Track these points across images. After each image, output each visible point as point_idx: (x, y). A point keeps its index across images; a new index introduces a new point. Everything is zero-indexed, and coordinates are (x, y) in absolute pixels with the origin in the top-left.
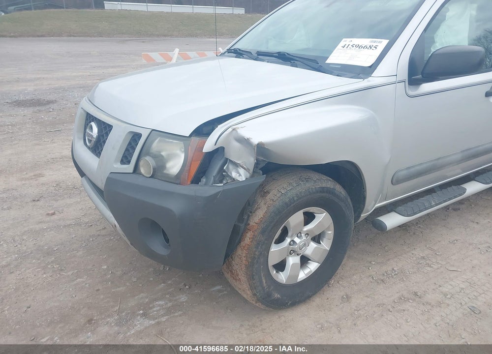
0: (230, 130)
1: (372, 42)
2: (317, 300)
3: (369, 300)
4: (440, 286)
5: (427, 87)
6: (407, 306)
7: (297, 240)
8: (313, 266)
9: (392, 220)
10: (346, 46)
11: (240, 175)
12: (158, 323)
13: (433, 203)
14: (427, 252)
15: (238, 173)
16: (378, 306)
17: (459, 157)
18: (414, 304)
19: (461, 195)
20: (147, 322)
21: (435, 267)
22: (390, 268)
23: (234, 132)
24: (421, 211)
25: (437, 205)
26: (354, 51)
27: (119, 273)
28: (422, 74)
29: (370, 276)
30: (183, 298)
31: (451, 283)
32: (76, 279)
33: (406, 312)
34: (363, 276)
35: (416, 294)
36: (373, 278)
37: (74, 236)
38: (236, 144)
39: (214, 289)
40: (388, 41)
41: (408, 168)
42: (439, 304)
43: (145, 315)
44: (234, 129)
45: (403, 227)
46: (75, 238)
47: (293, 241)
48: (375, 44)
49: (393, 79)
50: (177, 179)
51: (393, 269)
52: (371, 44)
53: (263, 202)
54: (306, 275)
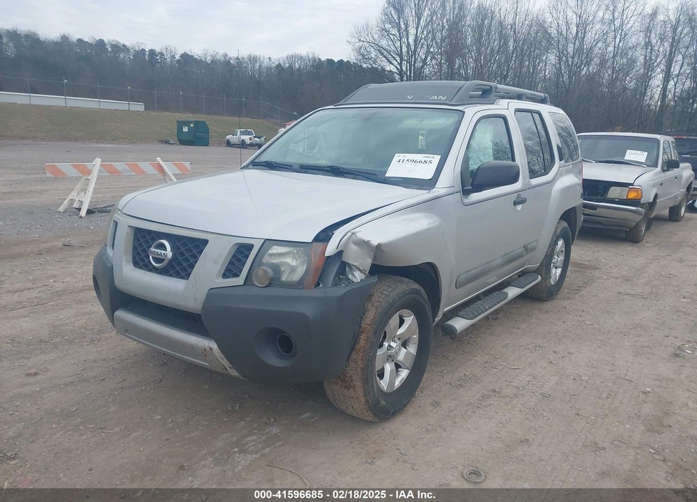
0: (349, 234)
1: (425, 157)
2: (410, 410)
3: (457, 402)
4: (510, 382)
5: (475, 196)
6: (490, 401)
7: (393, 344)
8: (404, 373)
9: (459, 324)
10: (401, 161)
11: (355, 277)
12: (263, 455)
13: (487, 307)
14: (487, 358)
15: (354, 275)
16: (467, 405)
17: (500, 261)
18: (496, 399)
19: (505, 299)
20: (250, 457)
21: (500, 368)
22: (462, 375)
23: (353, 235)
24: (480, 314)
25: (490, 308)
26: (411, 165)
27: (181, 420)
28: (472, 185)
29: (447, 383)
30: (275, 430)
31: (518, 378)
32: (130, 434)
33: (492, 406)
34: (442, 384)
35: (494, 391)
36: (451, 384)
37: (88, 393)
38: (354, 248)
39: (303, 417)
40: (440, 157)
41: (467, 272)
42: (516, 396)
43: (242, 451)
44: (353, 234)
45: (468, 331)
46: (92, 395)
47: (389, 345)
48: (429, 159)
49: (452, 190)
50: (300, 284)
51: (465, 374)
52: (426, 159)
53: (370, 304)
54: (400, 382)
